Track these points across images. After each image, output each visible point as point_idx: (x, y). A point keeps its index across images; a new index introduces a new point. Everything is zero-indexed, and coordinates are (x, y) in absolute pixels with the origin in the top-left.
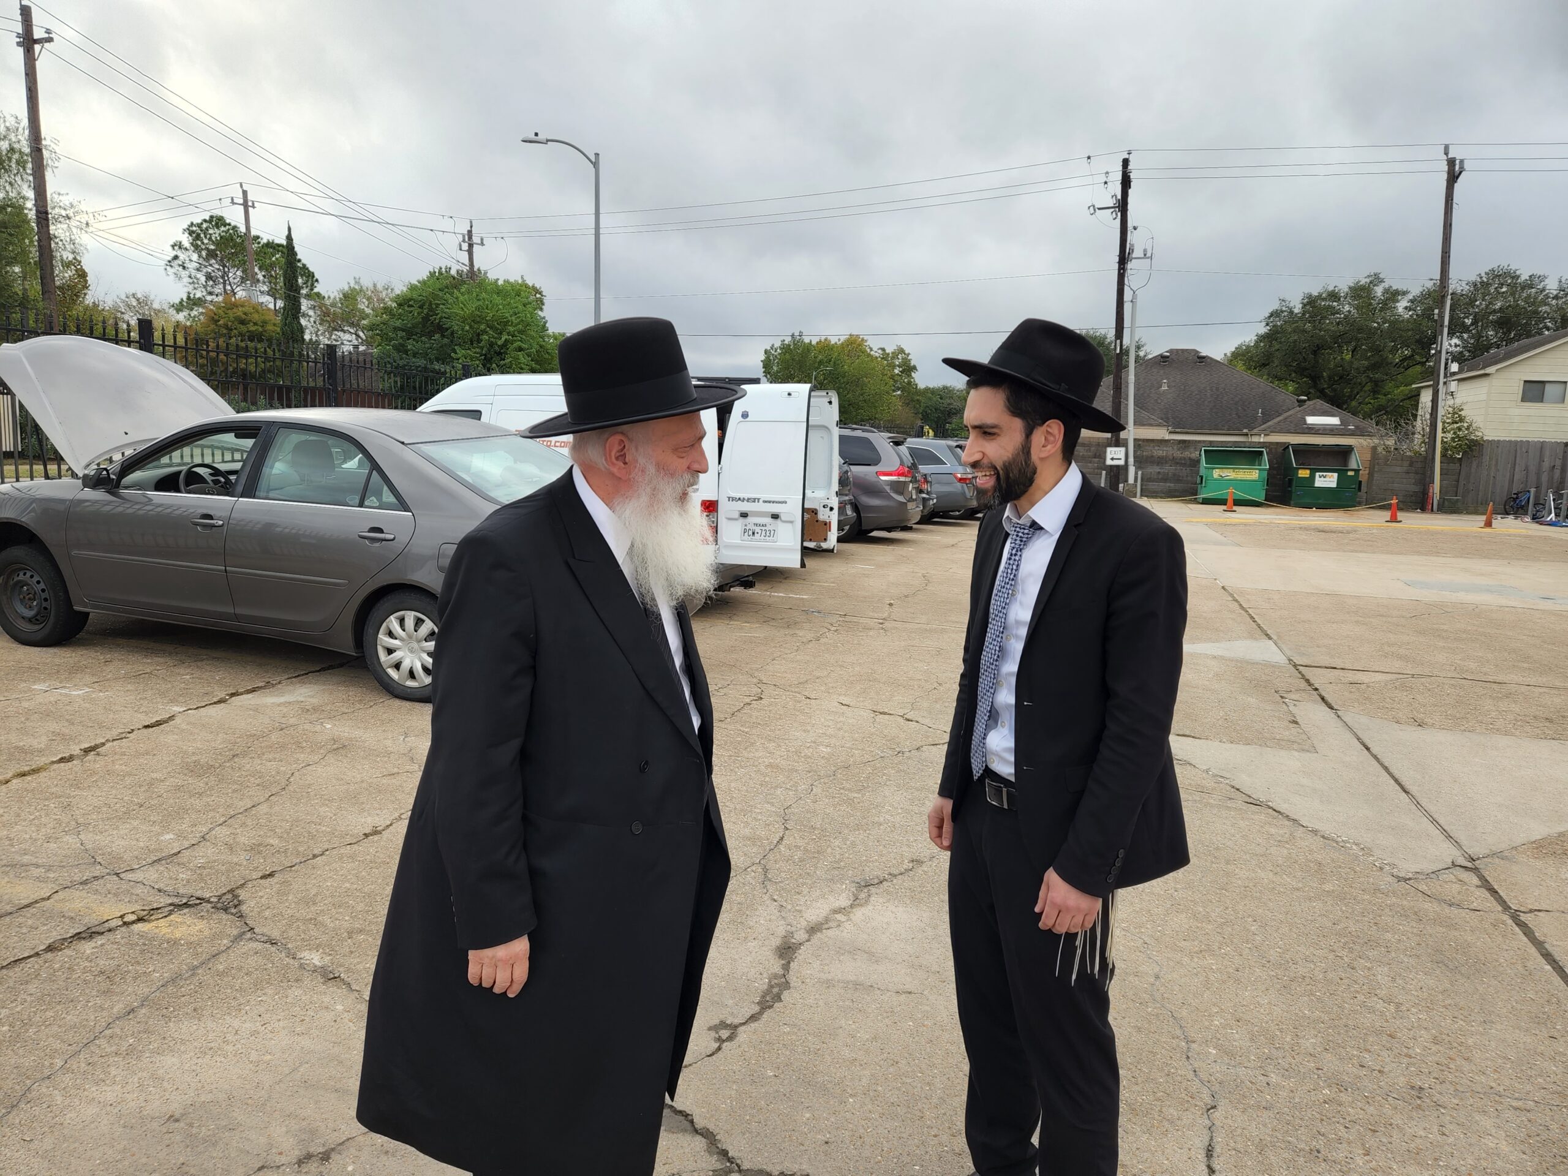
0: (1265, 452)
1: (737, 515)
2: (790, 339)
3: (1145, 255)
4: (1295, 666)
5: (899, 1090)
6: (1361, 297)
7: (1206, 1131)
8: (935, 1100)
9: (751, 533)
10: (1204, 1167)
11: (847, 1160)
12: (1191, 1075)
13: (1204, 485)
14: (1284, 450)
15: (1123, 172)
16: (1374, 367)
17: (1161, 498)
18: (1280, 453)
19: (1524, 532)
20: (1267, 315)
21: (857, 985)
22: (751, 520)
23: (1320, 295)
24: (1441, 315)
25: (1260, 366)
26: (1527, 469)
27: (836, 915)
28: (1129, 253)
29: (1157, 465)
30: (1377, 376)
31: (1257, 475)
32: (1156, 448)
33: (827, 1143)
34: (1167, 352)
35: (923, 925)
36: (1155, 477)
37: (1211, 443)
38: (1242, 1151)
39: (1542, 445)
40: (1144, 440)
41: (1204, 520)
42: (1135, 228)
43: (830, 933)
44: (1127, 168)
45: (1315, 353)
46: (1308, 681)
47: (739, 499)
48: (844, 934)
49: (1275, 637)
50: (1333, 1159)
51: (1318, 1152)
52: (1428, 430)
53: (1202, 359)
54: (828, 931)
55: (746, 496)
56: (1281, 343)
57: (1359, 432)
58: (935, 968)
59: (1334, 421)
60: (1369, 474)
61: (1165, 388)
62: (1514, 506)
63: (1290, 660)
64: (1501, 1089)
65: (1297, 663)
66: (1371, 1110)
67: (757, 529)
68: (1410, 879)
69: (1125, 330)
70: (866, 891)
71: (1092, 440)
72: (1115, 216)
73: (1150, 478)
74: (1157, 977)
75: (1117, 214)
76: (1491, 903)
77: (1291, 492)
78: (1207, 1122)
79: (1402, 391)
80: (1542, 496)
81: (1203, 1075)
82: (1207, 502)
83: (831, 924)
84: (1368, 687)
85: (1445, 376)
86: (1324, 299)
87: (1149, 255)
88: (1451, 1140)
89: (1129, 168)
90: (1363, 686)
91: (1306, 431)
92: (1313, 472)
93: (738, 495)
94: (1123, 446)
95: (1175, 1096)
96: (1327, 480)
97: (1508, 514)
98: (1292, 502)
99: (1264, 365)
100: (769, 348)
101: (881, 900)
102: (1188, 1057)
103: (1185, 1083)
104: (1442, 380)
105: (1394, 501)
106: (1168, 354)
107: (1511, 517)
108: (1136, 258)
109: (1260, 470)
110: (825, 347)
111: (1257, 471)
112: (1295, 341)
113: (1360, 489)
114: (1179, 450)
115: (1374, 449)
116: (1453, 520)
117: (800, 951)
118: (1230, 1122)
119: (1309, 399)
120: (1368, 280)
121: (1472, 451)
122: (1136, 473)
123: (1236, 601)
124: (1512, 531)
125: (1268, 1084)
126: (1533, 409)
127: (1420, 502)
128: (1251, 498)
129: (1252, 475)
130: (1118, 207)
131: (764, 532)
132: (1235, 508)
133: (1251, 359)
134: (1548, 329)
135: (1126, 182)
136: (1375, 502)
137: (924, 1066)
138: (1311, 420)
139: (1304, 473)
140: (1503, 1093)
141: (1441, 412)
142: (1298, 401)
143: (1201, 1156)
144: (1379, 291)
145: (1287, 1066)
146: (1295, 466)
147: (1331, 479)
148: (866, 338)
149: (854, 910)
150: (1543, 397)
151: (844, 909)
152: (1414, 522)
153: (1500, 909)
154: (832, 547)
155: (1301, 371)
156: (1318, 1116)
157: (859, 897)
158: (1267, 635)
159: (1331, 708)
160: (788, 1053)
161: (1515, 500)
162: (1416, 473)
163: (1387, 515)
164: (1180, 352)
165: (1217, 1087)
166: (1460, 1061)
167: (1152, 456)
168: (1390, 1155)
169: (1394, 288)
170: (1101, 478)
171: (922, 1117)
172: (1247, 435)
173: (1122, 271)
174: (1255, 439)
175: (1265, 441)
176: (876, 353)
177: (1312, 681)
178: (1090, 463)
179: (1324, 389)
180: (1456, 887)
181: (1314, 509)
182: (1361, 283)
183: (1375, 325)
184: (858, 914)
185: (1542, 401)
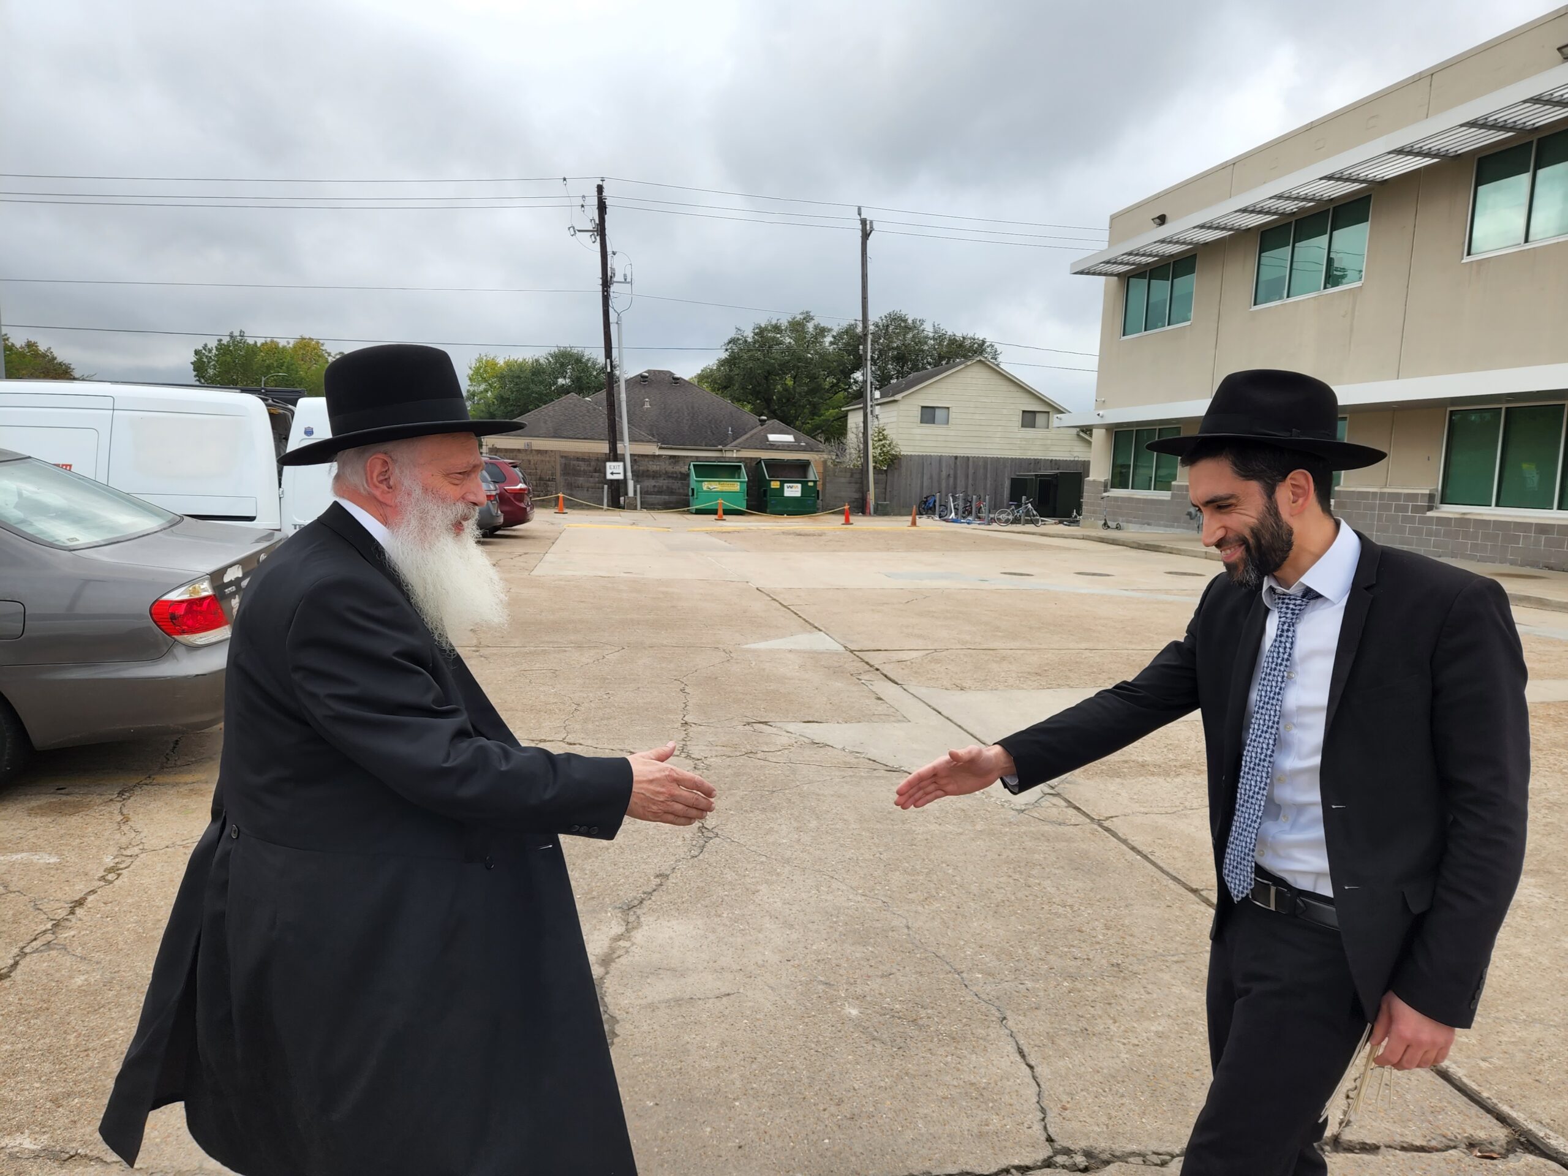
0: (743, 467)
2: (228, 339)
3: (625, 280)
4: (852, 651)
5: (772, 1081)
6: (797, 331)
7: (1010, 1039)
8: (806, 1081)
10: (1025, 1066)
11: (767, 1156)
12: (976, 999)
13: (695, 496)
14: (757, 464)
15: (598, 198)
16: (813, 391)
17: (658, 509)
18: (754, 467)
19: (939, 529)
20: (726, 342)
21: (678, 1001)
23: (766, 327)
24: (866, 352)
25: (722, 388)
26: (931, 478)
27: (618, 943)
28: (611, 277)
29: (653, 479)
30: (815, 400)
31: (739, 487)
32: (651, 463)
33: (740, 1147)
34: (645, 372)
35: (701, 932)
36: (652, 490)
37: (697, 458)
38: (1041, 1045)
39: (940, 459)
40: (639, 456)
41: (704, 529)
42: (614, 253)
43: (623, 960)
44: (602, 194)
45: (766, 378)
46: (867, 663)
48: (637, 958)
49: (823, 629)
50: (1098, 1032)
51: (1086, 1030)
52: (862, 446)
53: (677, 380)
54: (621, 959)
56: (738, 367)
57: (809, 449)
58: (736, 967)
59: (789, 438)
60: (823, 484)
61: (647, 406)
62: (927, 508)
63: (845, 647)
64: (1161, 951)
65: (852, 649)
66: (1099, 989)
68: (1025, 810)
70: (632, 913)
71: (591, 455)
72: (594, 240)
73: (647, 491)
74: (908, 928)
75: (595, 238)
76: (1082, 819)
77: (766, 501)
78: (1007, 1031)
79: (831, 414)
80: (943, 499)
81: (984, 996)
82: (699, 512)
83: (618, 953)
84: (912, 663)
85: (871, 400)
86: (769, 331)
87: (629, 280)
88: (1155, 996)
89: (604, 194)
90: (908, 663)
91: (769, 447)
92: (782, 483)
94: (620, 461)
95: (975, 1019)
96: (793, 491)
97: (922, 514)
98: (768, 510)
99: (726, 388)
100: (201, 348)
101: (651, 919)
102: (966, 986)
103: (975, 1006)
104: (869, 403)
105: (847, 507)
106: (647, 374)
107: (925, 516)
108: (617, 282)
109: (741, 482)
110: (272, 348)
111: (739, 484)
112: (751, 367)
113: (818, 498)
114: (670, 464)
115: (825, 462)
116: (888, 521)
117: (606, 985)
118: (1020, 1026)
119: (768, 419)
120: (802, 317)
121: (894, 463)
122: (635, 487)
123: (775, 600)
124: (930, 528)
125: (1027, 989)
126: (928, 429)
127: (860, 507)
128: (737, 507)
129: (735, 486)
130: (597, 231)
132: (725, 517)
133: (715, 381)
134: (930, 364)
135: (602, 207)
136: (829, 508)
137: (779, 1054)
138: (772, 437)
139: (775, 485)
140: (1164, 953)
141: (870, 432)
142: (761, 421)
143: (1018, 1058)
144: (810, 327)
145: (1031, 972)
146: (767, 478)
147: (796, 490)
148: (321, 341)
149: (632, 934)
150: (934, 420)
151: (622, 935)
152: (861, 523)
153: (1088, 821)
155: (756, 393)
156: (1071, 1004)
157: (629, 921)
158: (816, 628)
159: (896, 683)
160: (655, 1080)
161: (925, 503)
162: (856, 483)
163: (842, 518)
164: (657, 373)
165: (997, 1003)
166: (1129, 938)
167: (648, 471)
168: (1128, 1019)
169: (822, 325)
170: (603, 491)
171: (804, 1098)
172: (721, 450)
173: (606, 293)
174: (728, 455)
175: (738, 456)
177: (872, 663)
178: (592, 477)
179: (775, 410)
180: (1054, 810)
181: (785, 515)
182: (797, 319)
183: (809, 355)
184: (638, 936)
185: (934, 423)
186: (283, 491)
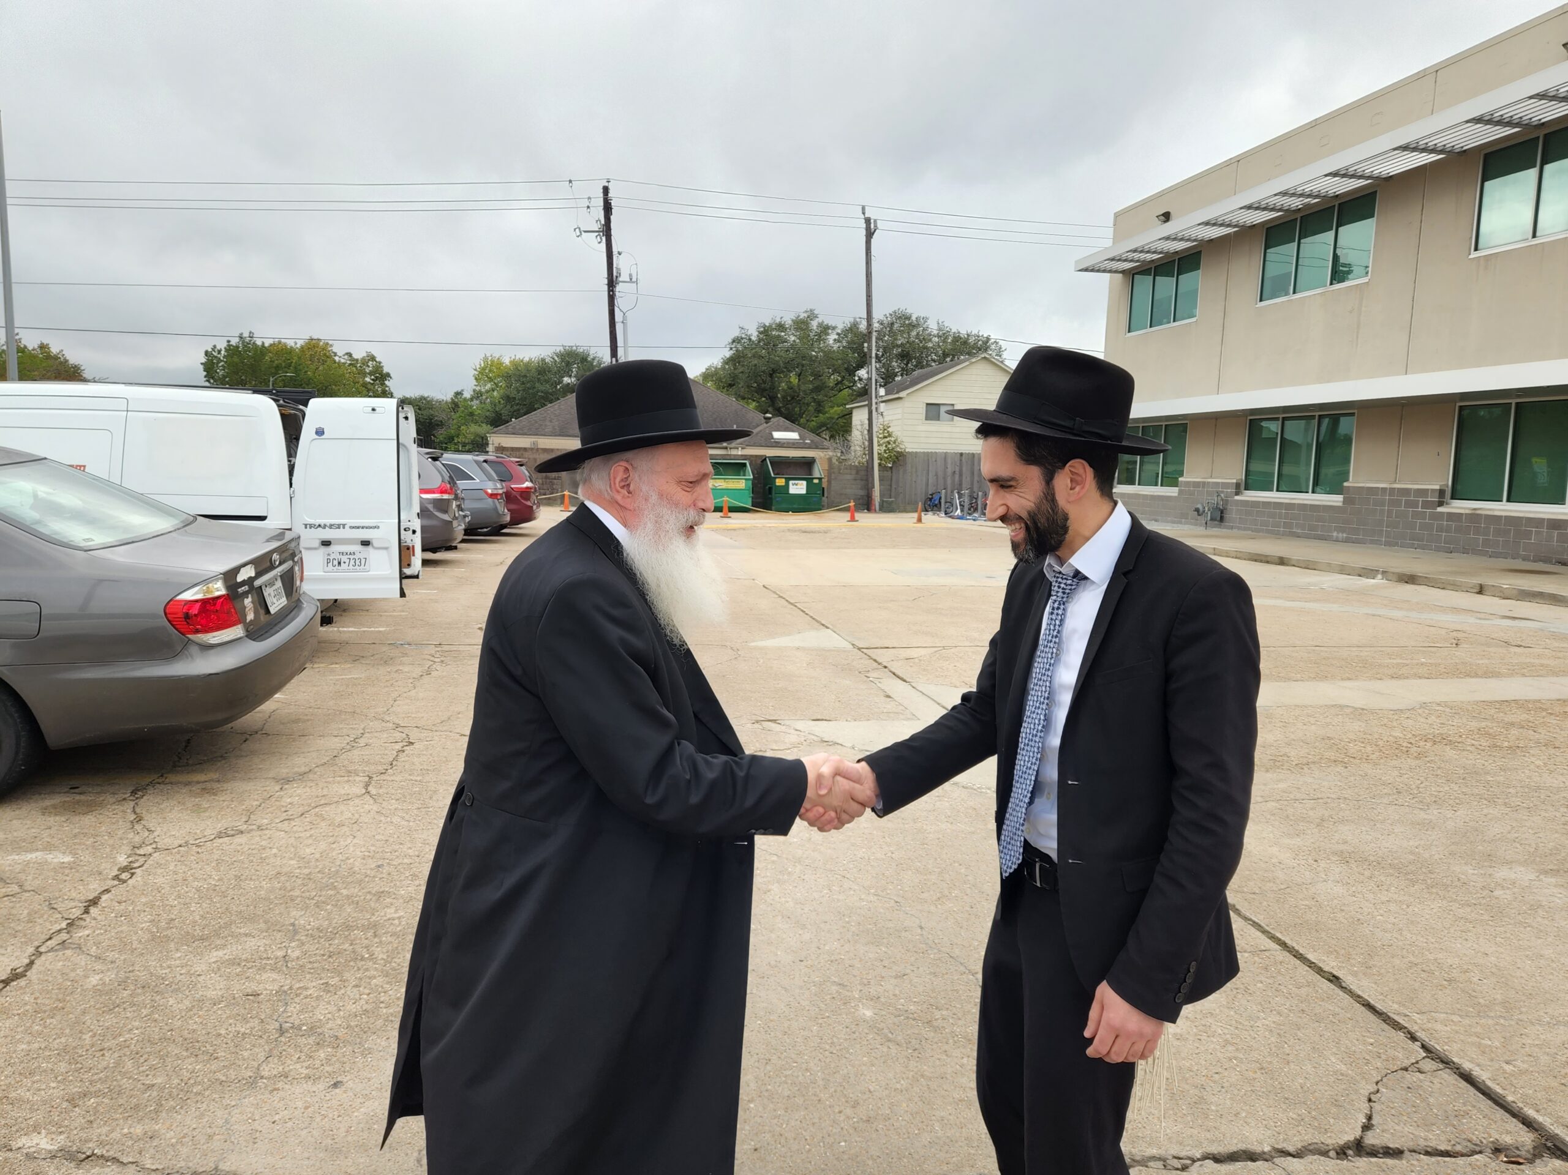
0: (748, 464)
1: (317, 544)
2: (237, 340)
3: (631, 279)
4: (859, 649)
6: (802, 329)
8: (821, 1082)
9: (336, 562)
11: (783, 1159)
14: (762, 461)
15: (604, 199)
16: (818, 389)
18: (760, 464)
19: (945, 525)
20: (730, 341)
22: (335, 548)
23: (770, 326)
24: (870, 350)
25: (727, 387)
26: (936, 475)
28: (617, 277)
30: (819, 397)
31: (744, 484)
42: (620, 253)
44: (607, 195)
45: (771, 375)
46: (875, 661)
47: (320, 526)
49: (831, 627)
52: (867, 443)
55: (328, 522)
56: (743, 366)
57: (814, 446)
59: (794, 436)
60: (828, 481)
62: (932, 504)
63: (853, 645)
65: (860, 646)
67: (344, 558)
69: (619, 349)
72: (599, 240)
74: (921, 928)
75: (601, 238)
77: (771, 499)
79: (836, 411)
80: (949, 496)
84: (920, 660)
85: (876, 397)
86: (773, 329)
87: (634, 279)
89: (609, 195)
90: (916, 660)
91: (774, 444)
92: (788, 480)
93: (317, 522)
96: (798, 488)
97: (928, 511)
98: (773, 508)
99: (731, 385)
100: (210, 350)
104: (874, 401)
105: (852, 504)
107: (930, 513)
108: (622, 282)
109: (746, 479)
110: (281, 351)
111: (744, 481)
112: (755, 365)
113: (823, 496)
115: (830, 460)
119: (773, 417)
120: (806, 315)
121: (899, 460)
123: (781, 597)
124: (936, 525)
126: (933, 426)
127: (866, 504)
128: (741, 505)
129: (740, 484)
130: (603, 231)
131: (352, 562)
132: (730, 514)
133: (720, 380)
134: (934, 361)
135: (608, 208)
136: (835, 505)
138: (777, 435)
139: (780, 482)
141: (875, 429)
142: (766, 418)
144: (814, 324)
146: (773, 475)
147: (801, 487)
148: (330, 342)
150: (939, 417)
152: (866, 520)
154: (416, 573)
155: (761, 391)
158: (823, 625)
159: (905, 681)
161: (931, 499)
162: (862, 480)
163: (847, 516)
169: (827, 323)
171: (820, 1100)
172: (726, 448)
173: (611, 293)
174: (733, 452)
176: (339, 359)
177: (880, 661)
179: (780, 408)
182: (801, 317)
183: (814, 353)
185: (939, 420)
186: (294, 491)
